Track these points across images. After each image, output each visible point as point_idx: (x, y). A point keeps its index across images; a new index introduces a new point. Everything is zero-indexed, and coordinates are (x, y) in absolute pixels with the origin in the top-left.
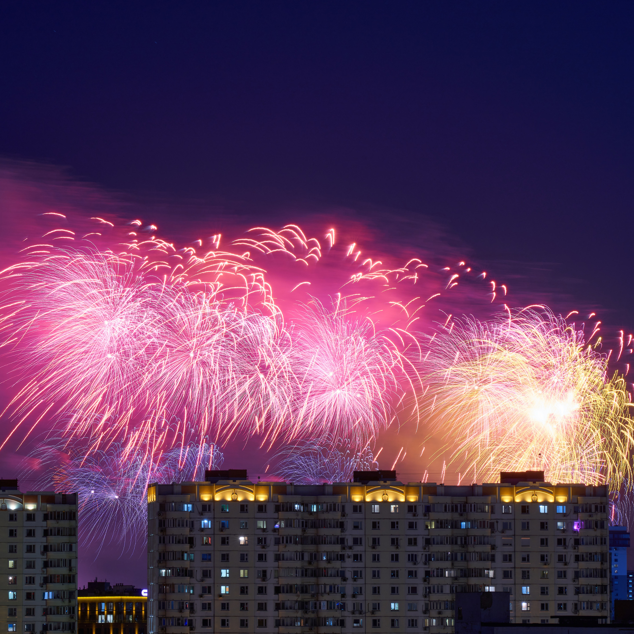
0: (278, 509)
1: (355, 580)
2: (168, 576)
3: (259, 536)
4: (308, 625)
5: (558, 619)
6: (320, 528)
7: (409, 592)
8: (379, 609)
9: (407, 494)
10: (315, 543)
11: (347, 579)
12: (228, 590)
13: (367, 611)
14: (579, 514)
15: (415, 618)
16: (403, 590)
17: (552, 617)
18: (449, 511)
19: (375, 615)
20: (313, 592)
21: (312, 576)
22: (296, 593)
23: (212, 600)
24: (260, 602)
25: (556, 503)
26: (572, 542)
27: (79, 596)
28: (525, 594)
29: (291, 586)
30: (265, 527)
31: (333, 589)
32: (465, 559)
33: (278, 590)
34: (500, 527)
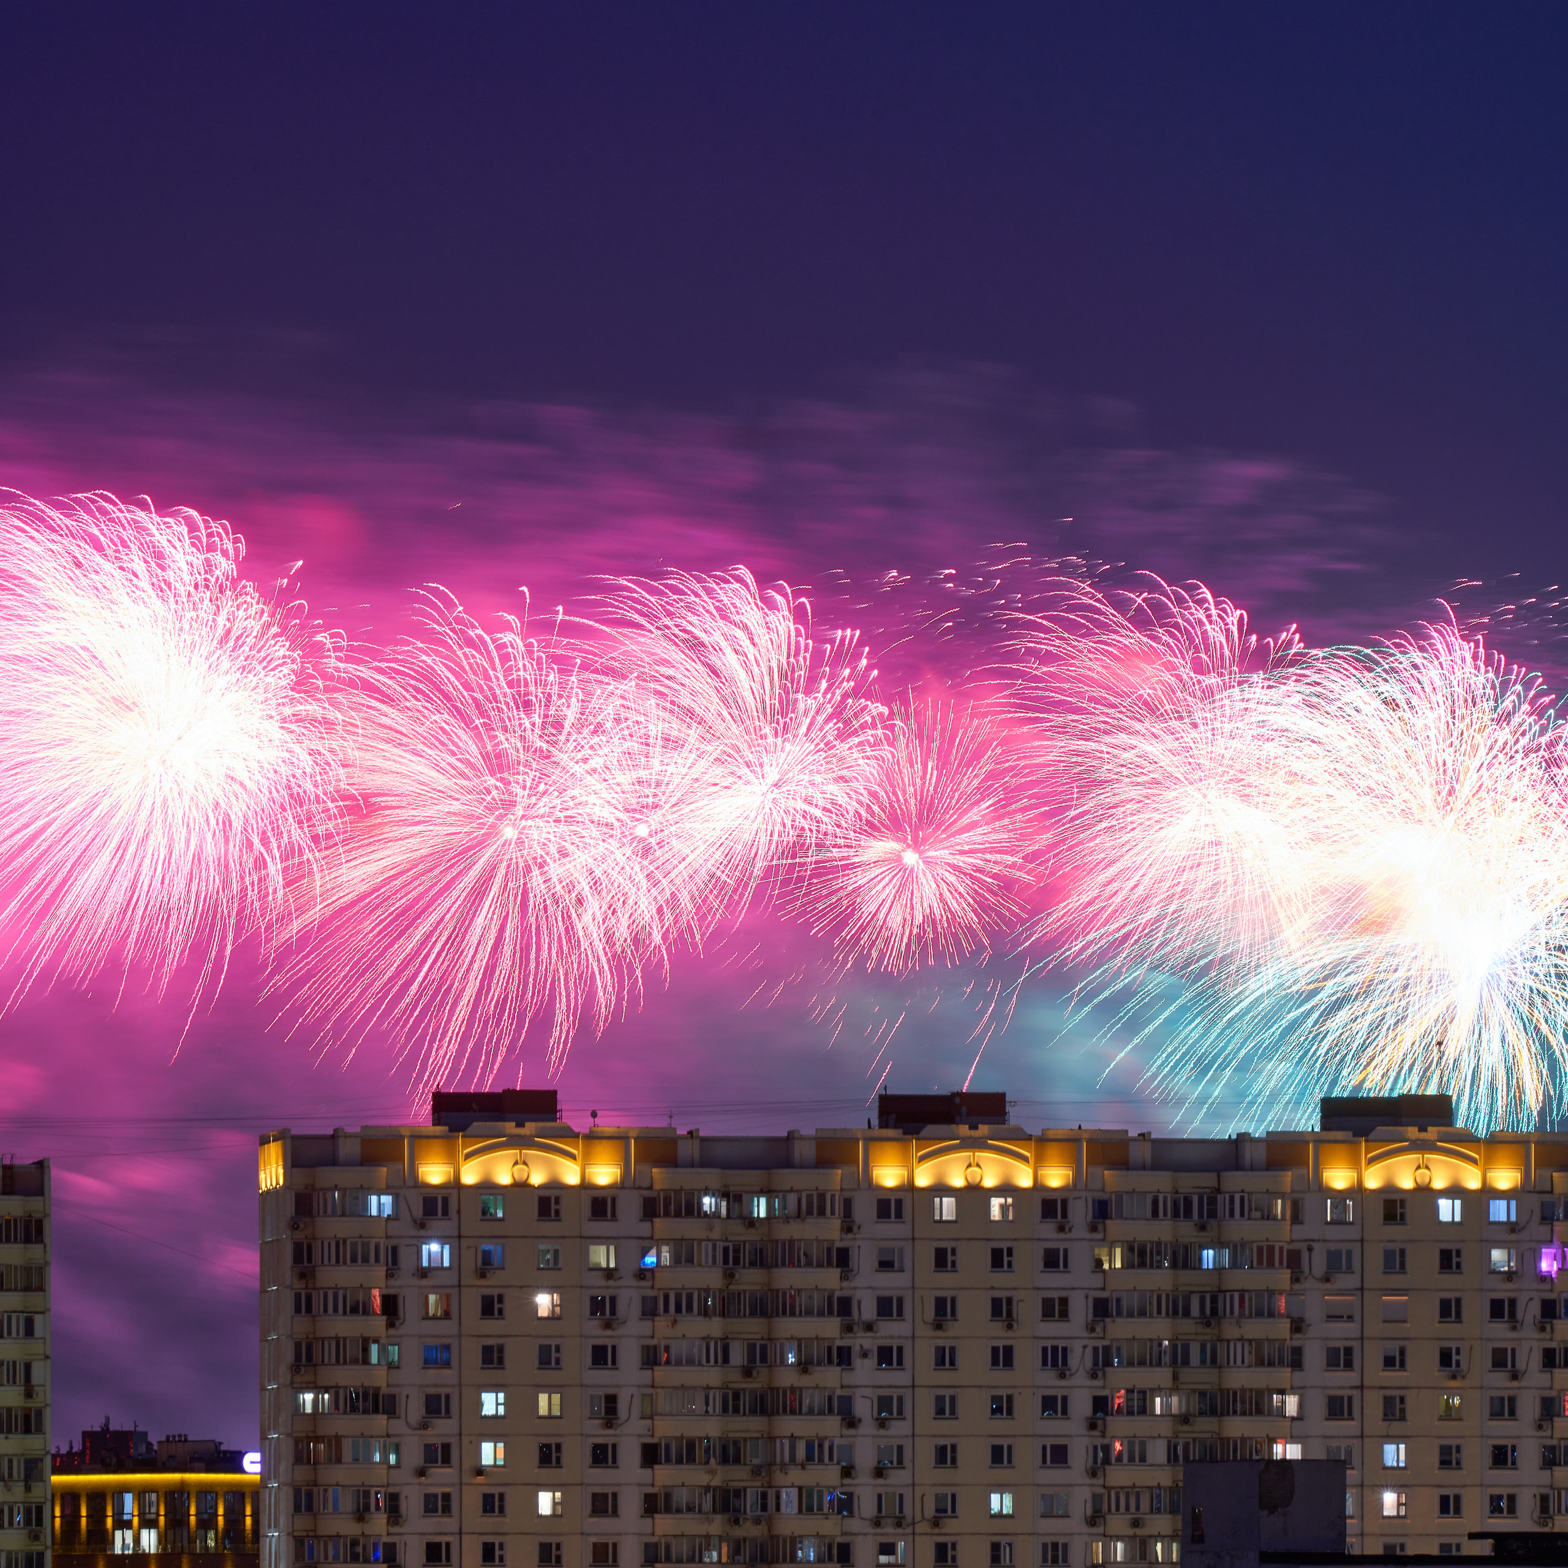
0: (650, 1209)
1: (882, 1424)
2: (323, 1413)
3: (595, 1292)
4: (741, 1558)
5: (1491, 1541)
6: (777, 1266)
7: (1044, 1461)
8: (954, 1510)
9: (1039, 1162)
10: (764, 1313)
11: (860, 1420)
12: (501, 1454)
13: (918, 1517)
14: (1556, 1223)
15: (1061, 1540)
16: (1027, 1454)
17: (1472, 1536)
18: (1165, 1214)
19: (943, 1531)
20: (756, 1461)
21: (753, 1412)
22: (707, 1463)
23: (453, 1485)
24: (598, 1490)
25: (1488, 1192)
26: (1535, 1309)
27: (57, 1471)
28: (1392, 1468)
29: (691, 1444)
30: (612, 1265)
31: (816, 1452)
32: (1212, 1360)
33: (651, 1455)
34: (1319, 1264)
